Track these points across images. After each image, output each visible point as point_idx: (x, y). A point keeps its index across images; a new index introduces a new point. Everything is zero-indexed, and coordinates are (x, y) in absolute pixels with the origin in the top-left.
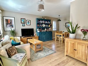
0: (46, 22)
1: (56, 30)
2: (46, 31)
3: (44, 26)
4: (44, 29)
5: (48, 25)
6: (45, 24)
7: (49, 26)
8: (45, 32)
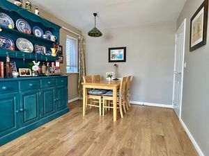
0: (38, 33)
1: (76, 72)
2: (40, 74)
3: (26, 46)
4: (25, 61)
5: (49, 50)
6: (31, 38)
7: (54, 52)
8: (32, 79)
